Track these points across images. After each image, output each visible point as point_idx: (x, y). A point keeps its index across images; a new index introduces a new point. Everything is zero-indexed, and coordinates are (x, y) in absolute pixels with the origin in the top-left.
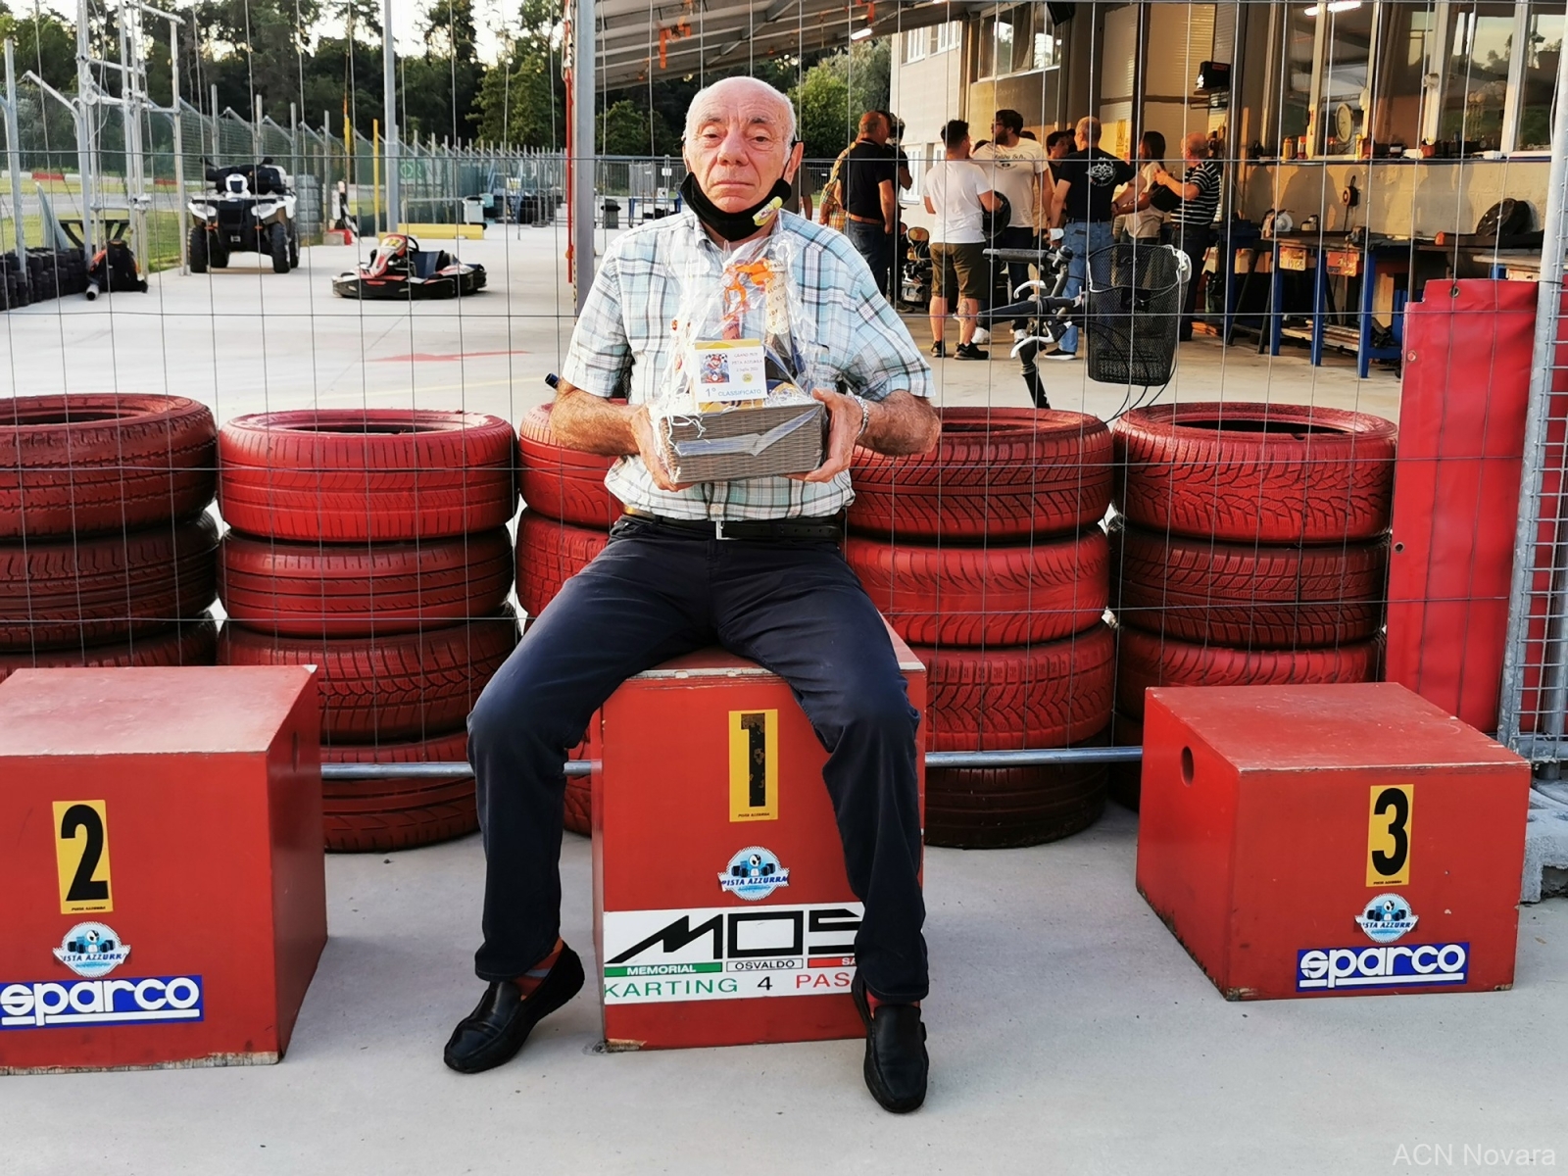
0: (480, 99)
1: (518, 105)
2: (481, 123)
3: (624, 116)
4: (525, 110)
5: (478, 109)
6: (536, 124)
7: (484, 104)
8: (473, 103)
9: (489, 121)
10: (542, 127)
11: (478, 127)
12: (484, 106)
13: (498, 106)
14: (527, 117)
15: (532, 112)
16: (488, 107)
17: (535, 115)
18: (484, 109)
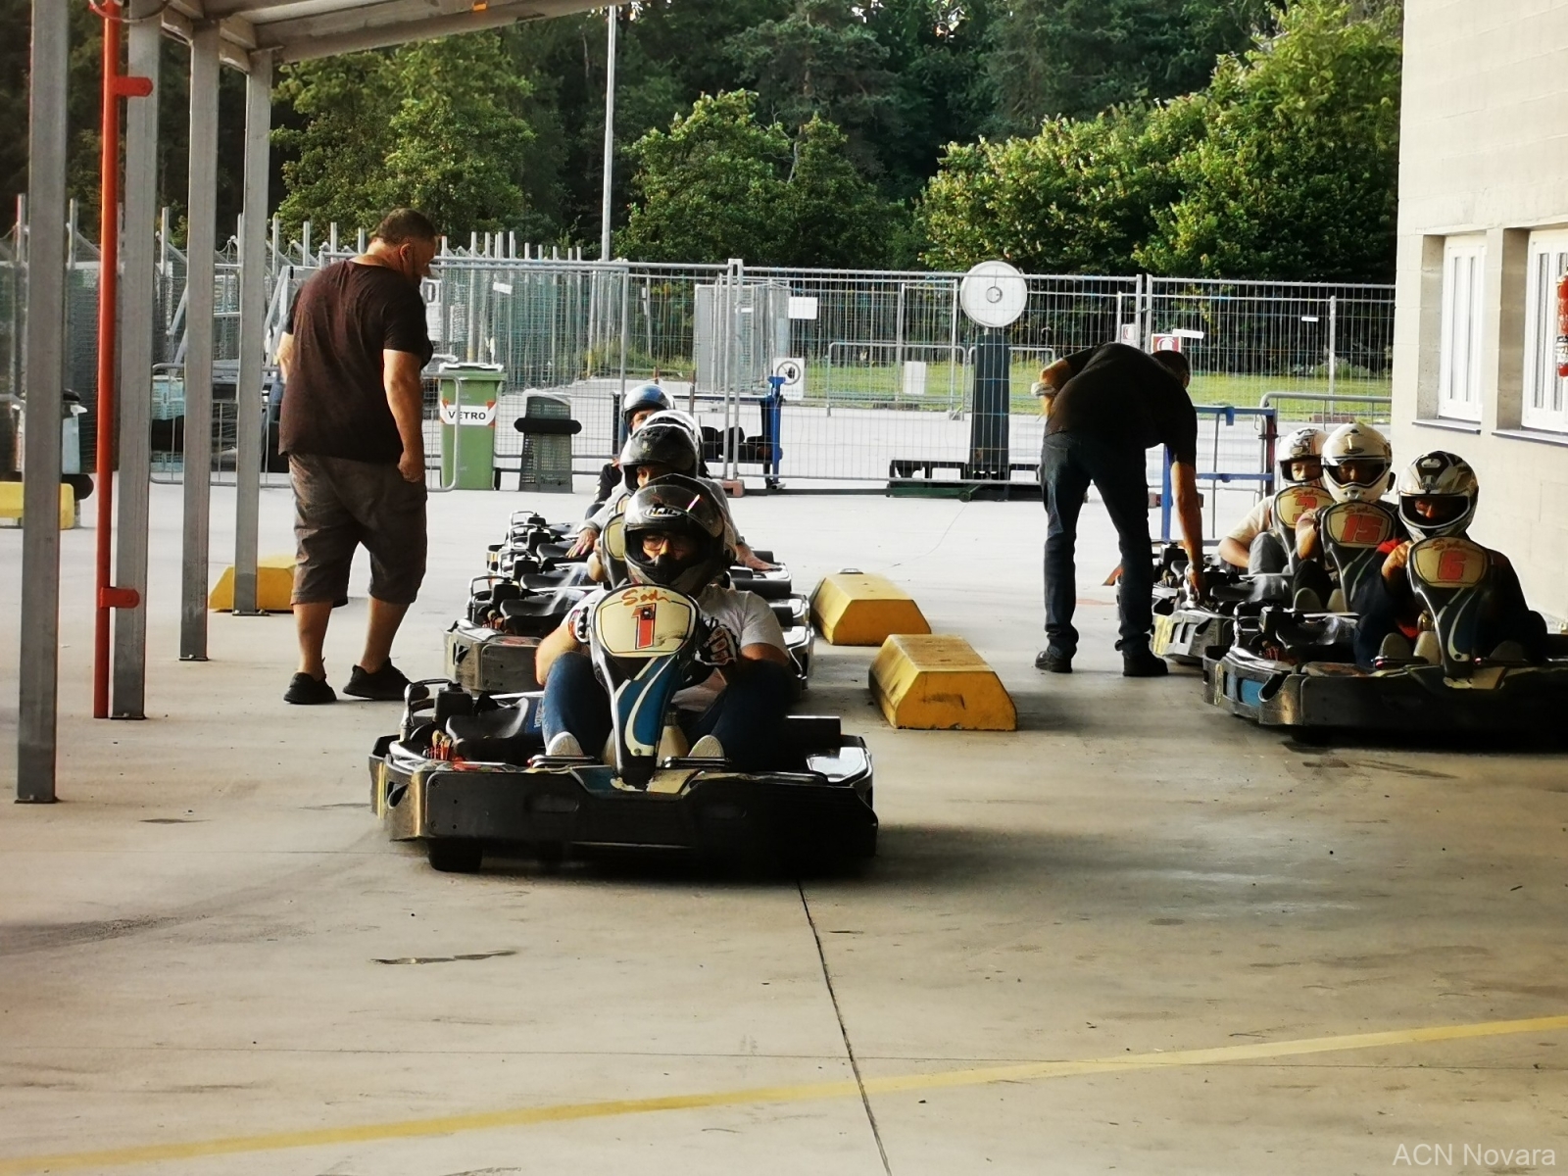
9: (319, 149)
10: (477, 170)
11: (285, 167)
12: (306, 105)
13: (347, 103)
14: (438, 136)
15: (448, 122)
16: (317, 107)
17: (459, 133)
18: (305, 115)
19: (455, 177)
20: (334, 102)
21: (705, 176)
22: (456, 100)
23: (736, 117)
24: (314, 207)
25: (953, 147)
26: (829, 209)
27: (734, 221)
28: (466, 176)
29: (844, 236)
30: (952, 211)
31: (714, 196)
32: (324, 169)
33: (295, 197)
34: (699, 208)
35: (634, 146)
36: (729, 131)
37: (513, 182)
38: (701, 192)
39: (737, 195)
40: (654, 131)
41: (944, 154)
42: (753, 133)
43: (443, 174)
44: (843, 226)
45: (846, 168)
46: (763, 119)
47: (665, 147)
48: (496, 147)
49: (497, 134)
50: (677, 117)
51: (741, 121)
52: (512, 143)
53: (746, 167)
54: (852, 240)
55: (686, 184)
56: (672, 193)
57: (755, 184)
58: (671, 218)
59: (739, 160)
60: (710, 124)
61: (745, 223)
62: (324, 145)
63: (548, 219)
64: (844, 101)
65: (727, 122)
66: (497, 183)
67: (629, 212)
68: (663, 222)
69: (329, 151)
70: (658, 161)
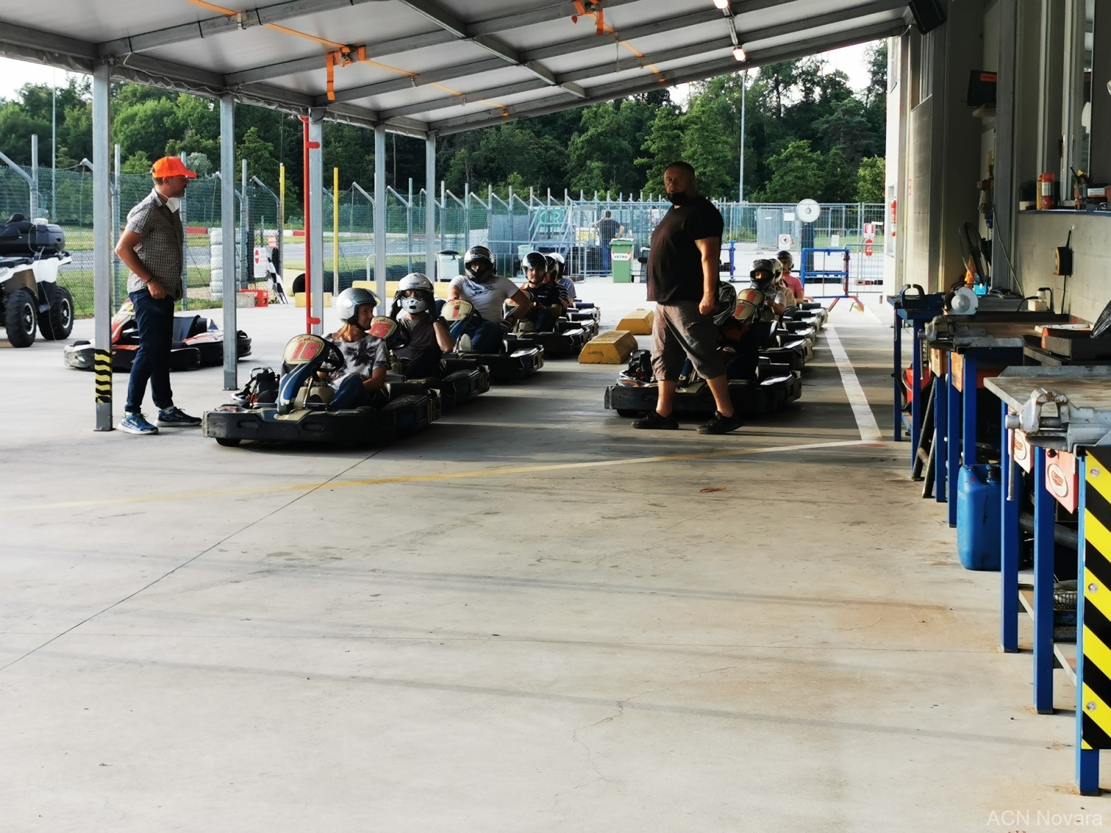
0: (649, 143)
1: (688, 147)
2: (650, 167)
3: (800, 156)
4: (694, 153)
5: (646, 154)
6: (705, 167)
7: (653, 148)
8: (643, 147)
9: (659, 165)
10: (711, 171)
11: (647, 172)
12: (654, 150)
13: (668, 149)
14: (697, 160)
15: (701, 155)
16: (658, 150)
17: (705, 158)
18: (654, 153)
19: (704, 174)
20: (663, 148)
21: (793, 171)
22: (704, 147)
23: (804, 150)
24: (658, 184)
25: (865, 159)
26: (838, 181)
27: (802, 186)
28: (707, 174)
29: (844, 191)
30: (865, 181)
31: (797, 177)
32: (661, 172)
33: (651, 182)
34: (789, 181)
35: (768, 161)
36: (802, 154)
37: (727, 174)
38: (790, 176)
39: (803, 178)
40: (774, 156)
41: (862, 161)
42: (809, 155)
43: (700, 173)
44: (843, 187)
45: (845, 167)
46: (813, 151)
47: (778, 161)
48: (718, 163)
49: (719, 158)
50: (782, 150)
51: (806, 150)
52: (724, 162)
53: (807, 167)
54: (847, 192)
55: (786, 173)
56: (782, 177)
57: (809, 173)
58: (780, 186)
59: (804, 165)
60: (794, 152)
61: (807, 187)
62: (660, 164)
63: (749, 187)
64: (855, 143)
65: (801, 151)
66: (722, 175)
67: (766, 185)
68: (777, 187)
69: (662, 166)
70: (776, 166)
